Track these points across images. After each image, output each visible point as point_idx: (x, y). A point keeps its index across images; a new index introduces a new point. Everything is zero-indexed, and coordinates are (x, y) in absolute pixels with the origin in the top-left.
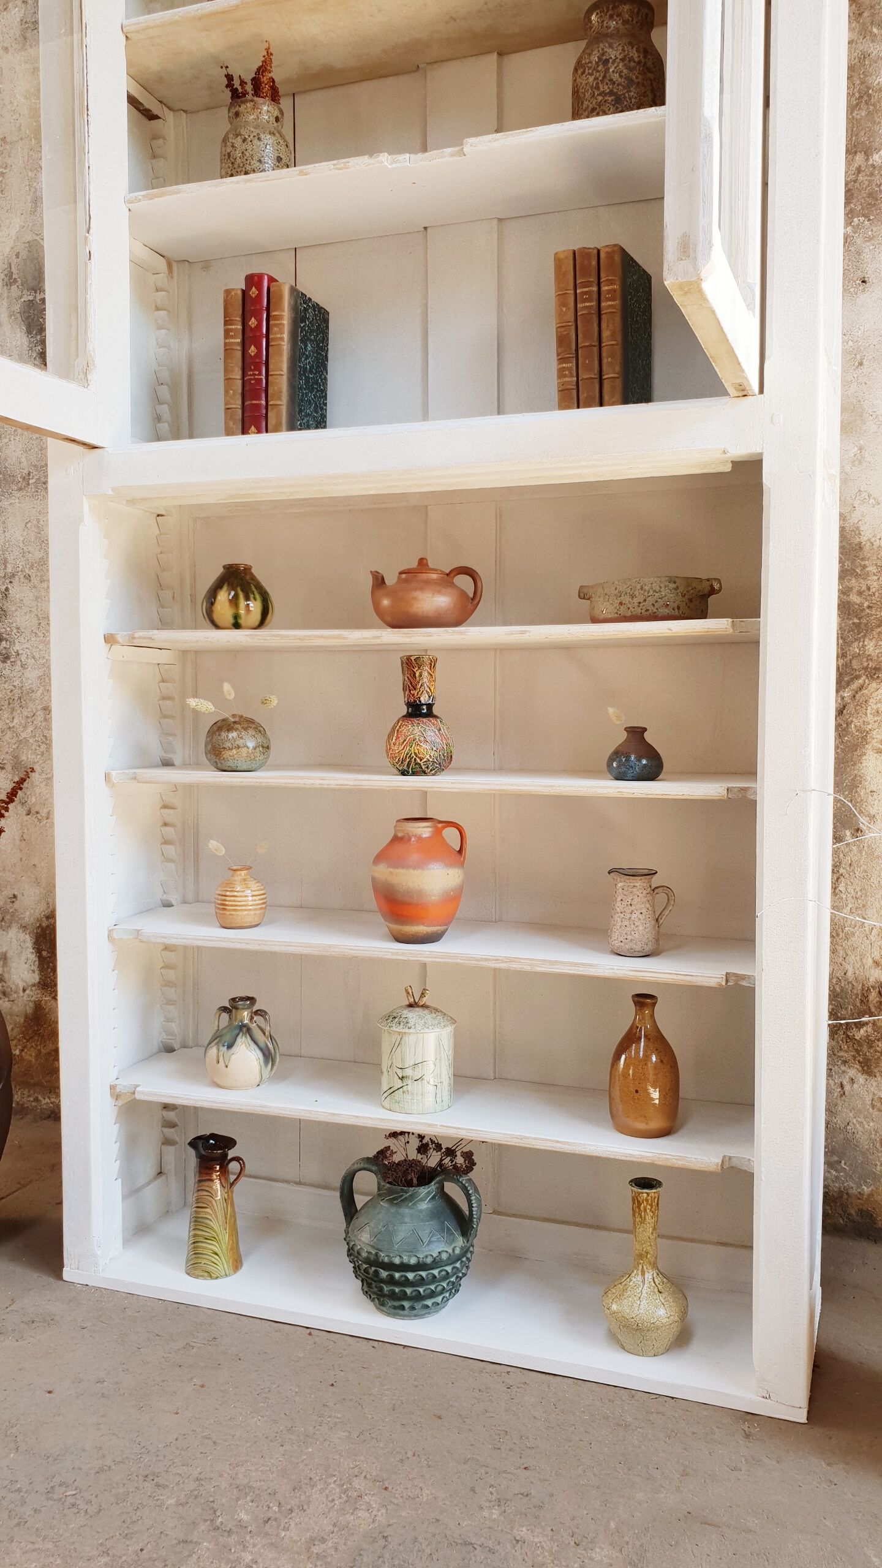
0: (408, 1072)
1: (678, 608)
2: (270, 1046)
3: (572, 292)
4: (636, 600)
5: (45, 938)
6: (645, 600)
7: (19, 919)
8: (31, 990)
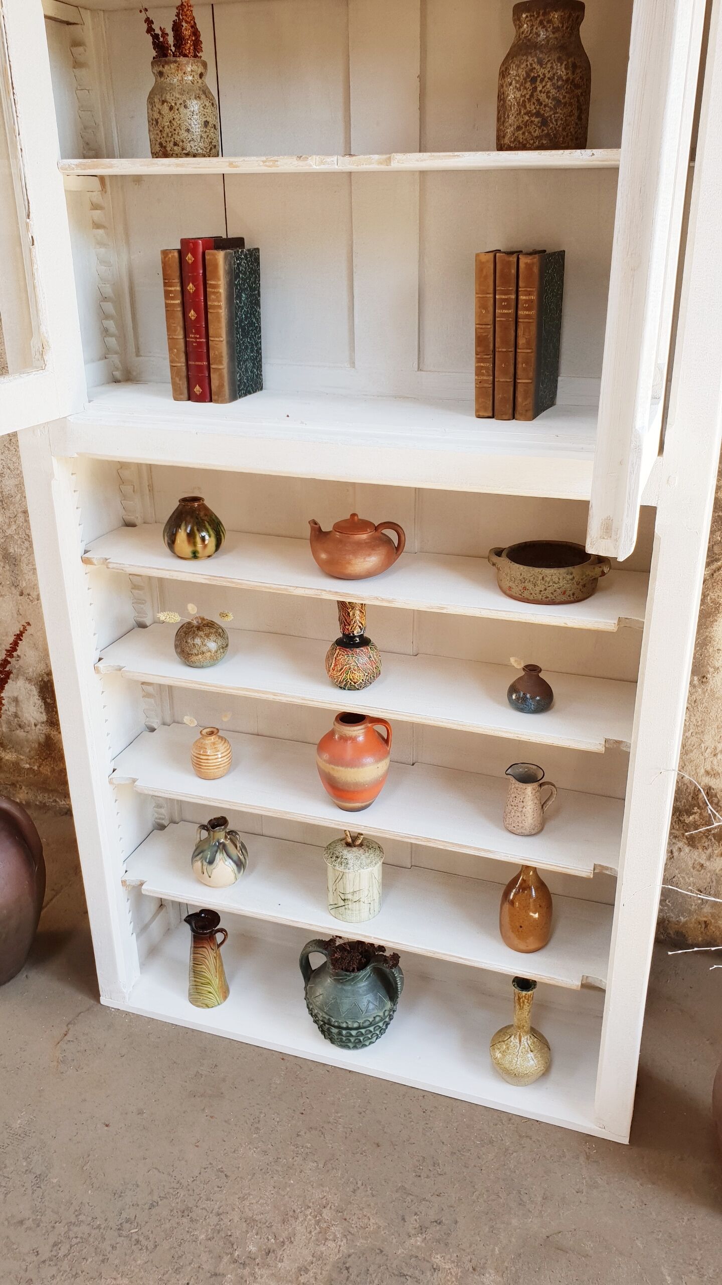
0: (349, 896)
1: (573, 594)
2: (241, 857)
3: (491, 295)
4: (538, 589)
5: (48, 689)
6: (545, 589)
7: (24, 673)
8: (41, 726)
